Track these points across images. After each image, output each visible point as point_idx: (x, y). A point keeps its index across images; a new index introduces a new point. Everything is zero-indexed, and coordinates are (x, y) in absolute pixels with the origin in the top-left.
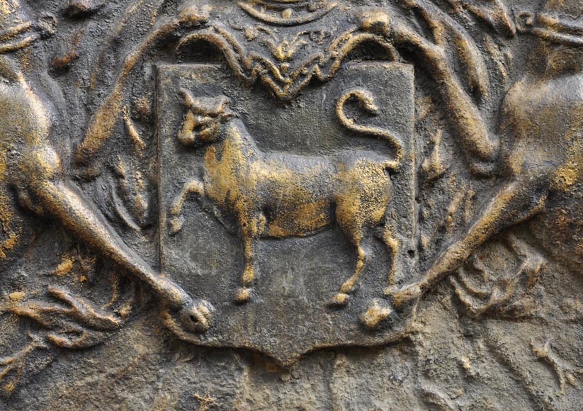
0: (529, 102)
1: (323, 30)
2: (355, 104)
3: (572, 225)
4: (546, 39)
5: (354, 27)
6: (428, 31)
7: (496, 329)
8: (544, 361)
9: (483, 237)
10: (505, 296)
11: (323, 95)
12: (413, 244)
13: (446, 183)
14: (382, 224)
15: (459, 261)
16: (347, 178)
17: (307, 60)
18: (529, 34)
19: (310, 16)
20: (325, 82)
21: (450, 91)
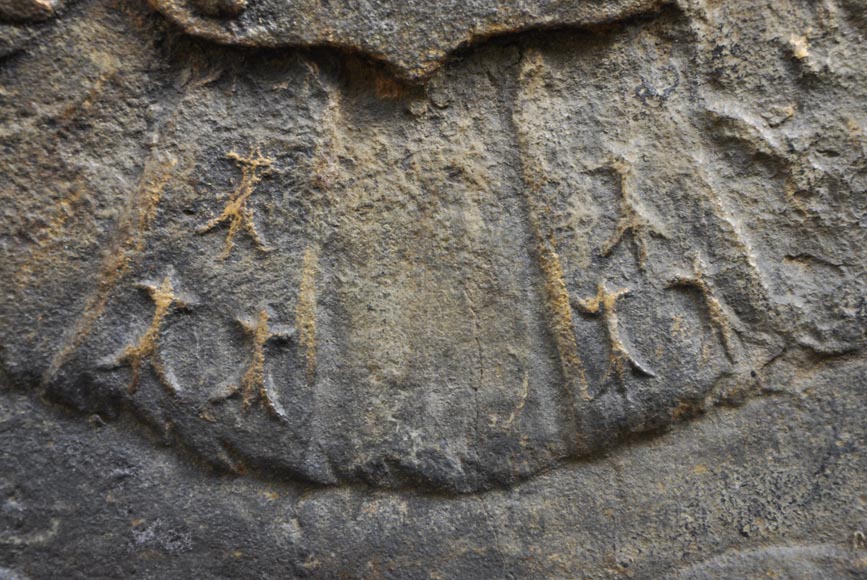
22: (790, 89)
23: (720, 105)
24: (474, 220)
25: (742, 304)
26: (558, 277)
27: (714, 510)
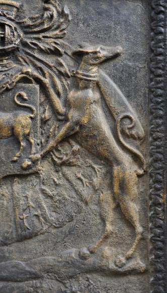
0: (74, 97)
1: (10, 73)
2: (20, 96)
3: (87, 136)
4: (79, 78)
5: (20, 73)
6: (44, 75)
7: (65, 169)
8: (79, 179)
9: (60, 139)
10: (67, 158)
11: (10, 94)
12: (39, 141)
13: (50, 122)
14: (28, 135)
15: (53, 147)
16: (17, 120)
17: (5, 82)
18: (74, 76)
19: (6, 69)
20: (11, 89)
21: (51, 93)
22: (54, 186)
23: (44, 187)
24: (5, 203)
25: (45, 218)
26: (17, 213)
27: (39, 250)
